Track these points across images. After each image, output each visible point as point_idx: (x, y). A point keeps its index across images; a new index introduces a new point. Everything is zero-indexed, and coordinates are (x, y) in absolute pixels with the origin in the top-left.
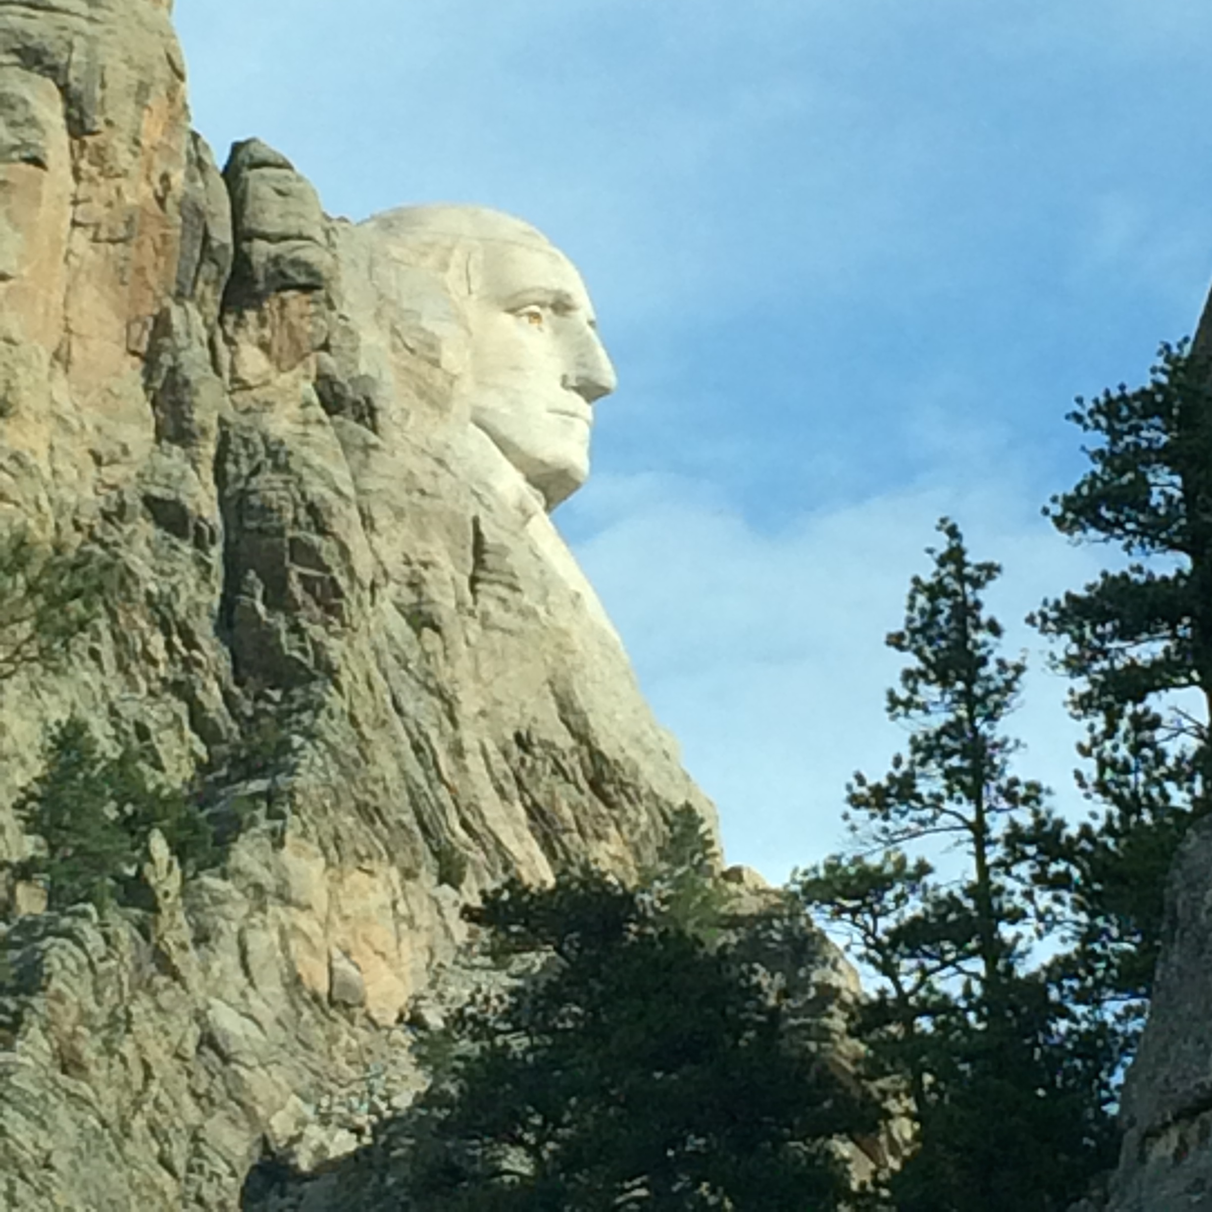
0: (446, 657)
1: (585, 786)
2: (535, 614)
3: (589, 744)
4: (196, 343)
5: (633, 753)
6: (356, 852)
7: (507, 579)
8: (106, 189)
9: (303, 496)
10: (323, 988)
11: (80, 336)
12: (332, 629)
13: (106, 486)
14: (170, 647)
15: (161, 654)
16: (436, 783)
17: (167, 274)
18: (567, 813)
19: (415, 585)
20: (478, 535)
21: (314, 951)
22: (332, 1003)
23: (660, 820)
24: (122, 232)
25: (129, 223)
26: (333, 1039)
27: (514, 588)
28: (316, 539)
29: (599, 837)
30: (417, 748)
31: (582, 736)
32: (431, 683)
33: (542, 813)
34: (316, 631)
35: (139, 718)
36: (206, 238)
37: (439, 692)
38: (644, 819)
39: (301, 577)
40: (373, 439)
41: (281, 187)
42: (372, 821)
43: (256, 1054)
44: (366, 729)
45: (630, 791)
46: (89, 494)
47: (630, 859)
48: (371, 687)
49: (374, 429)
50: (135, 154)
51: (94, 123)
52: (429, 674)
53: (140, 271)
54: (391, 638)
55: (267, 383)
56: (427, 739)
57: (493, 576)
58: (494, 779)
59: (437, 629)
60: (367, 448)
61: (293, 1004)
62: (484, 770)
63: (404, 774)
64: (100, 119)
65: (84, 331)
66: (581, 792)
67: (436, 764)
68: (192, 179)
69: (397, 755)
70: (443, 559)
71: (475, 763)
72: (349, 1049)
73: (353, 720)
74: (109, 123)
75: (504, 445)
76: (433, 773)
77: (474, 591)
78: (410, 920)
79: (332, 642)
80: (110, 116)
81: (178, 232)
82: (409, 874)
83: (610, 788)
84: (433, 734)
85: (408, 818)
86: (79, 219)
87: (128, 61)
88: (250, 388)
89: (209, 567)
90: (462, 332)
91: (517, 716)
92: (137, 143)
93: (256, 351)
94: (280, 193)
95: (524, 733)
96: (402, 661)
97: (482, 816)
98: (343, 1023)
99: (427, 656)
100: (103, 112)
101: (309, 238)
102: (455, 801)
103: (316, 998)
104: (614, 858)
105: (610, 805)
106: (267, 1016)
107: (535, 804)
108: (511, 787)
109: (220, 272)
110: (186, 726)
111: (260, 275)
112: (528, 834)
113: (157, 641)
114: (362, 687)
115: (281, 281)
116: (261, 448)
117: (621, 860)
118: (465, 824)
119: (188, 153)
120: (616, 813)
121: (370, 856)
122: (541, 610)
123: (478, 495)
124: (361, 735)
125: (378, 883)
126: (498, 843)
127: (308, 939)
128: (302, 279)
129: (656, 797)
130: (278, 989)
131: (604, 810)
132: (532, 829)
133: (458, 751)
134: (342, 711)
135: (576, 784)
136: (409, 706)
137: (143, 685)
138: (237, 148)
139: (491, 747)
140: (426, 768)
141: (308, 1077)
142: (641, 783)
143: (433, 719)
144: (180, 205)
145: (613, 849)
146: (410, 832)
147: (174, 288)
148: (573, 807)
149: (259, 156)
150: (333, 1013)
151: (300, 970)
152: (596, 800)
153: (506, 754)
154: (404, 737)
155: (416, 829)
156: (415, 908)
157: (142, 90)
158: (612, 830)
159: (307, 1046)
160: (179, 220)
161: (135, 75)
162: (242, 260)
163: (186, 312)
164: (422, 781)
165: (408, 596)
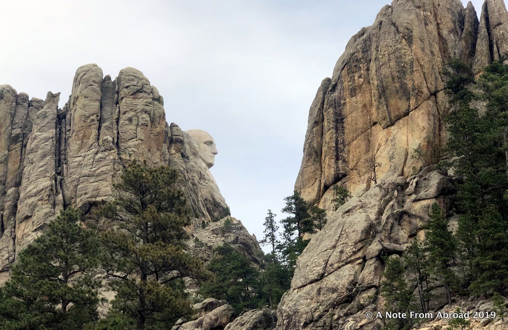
0: (197, 189)
4: (166, 149)
5: (220, 201)
8: (155, 129)
9: (180, 169)
16: (195, 205)
17: (162, 140)
18: (211, 209)
19: (193, 180)
20: (201, 173)
23: (223, 210)
24: (157, 134)
27: (205, 180)
28: (181, 174)
30: (193, 201)
31: (214, 199)
33: (208, 209)
36: (168, 135)
37: (195, 193)
38: (221, 210)
45: (219, 206)
49: (188, 159)
51: (154, 121)
52: (195, 191)
53: (159, 140)
54: (190, 187)
55: (175, 154)
57: (202, 178)
59: (196, 186)
60: (187, 162)
63: (192, 204)
67: (195, 203)
68: (166, 128)
69: (191, 202)
70: (196, 176)
71: (200, 202)
74: (156, 121)
75: (204, 161)
77: (200, 180)
81: (164, 135)
83: (217, 206)
84: (195, 199)
86: (152, 133)
87: (158, 113)
88: (173, 155)
91: (205, 196)
93: (174, 150)
94: (177, 130)
95: (206, 199)
96: (191, 190)
97: (201, 209)
99: (194, 189)
100: (155, 119)
101: (181, 136)
102: (198, 207)
108: (204, 205)
109: (169, 140)
111: (174, 140)
112: (207, 212)
115: (177, 141)
116: (174, 162)
118: (199, 210)
119: (166, 125)
120: (218, 209)
122: (209, 183)
123: (201, 168)
126: (203, 213)
128: (180, 141)
129: (223, 207)
131: (216, 208)
133: (198, 201)
135: (213, 205)
136: (192, 195)
138: (171, 124)
139: (202, 200)
143: (195, 197)
144: (164, 131)
147: (163, 142)
149: (174, 125)
153: (204, 201)
154: (192, 199)
157: (160, 117)
160: (164, 133)
161: (159, 115)
162: (172, 138)
163: (165, 145)
165: (192, 181)
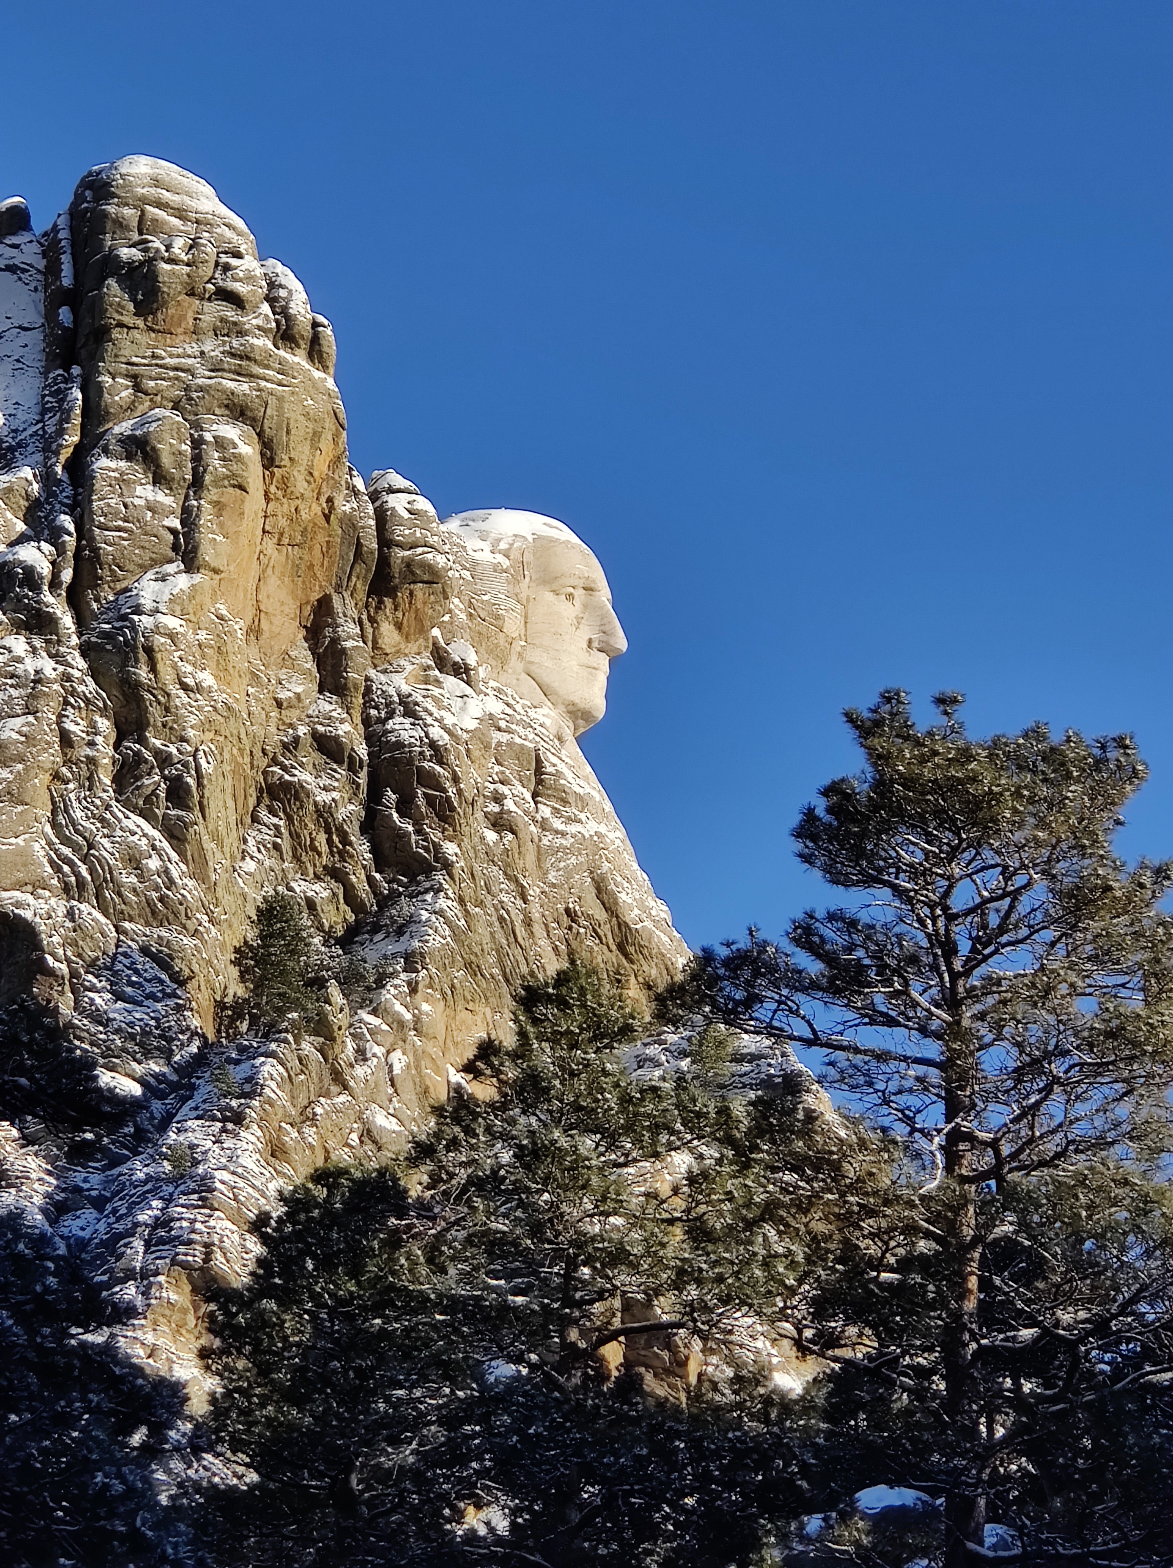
0: (520, 853)
1: (613, 946)
3: (617, 917)
4: (350, 620)
5: (648, 924)
6: (465, 997)
7: (560, 794)
8: (288, 507)
9: (427, 736)
10: (443, 1097)
11: (266, 613)
12: (446, 833)
13: (284, 724)
14: (330, 842)
15: (324, 848)
16: (513, 946)
17: (330, 571)
19: (498, 799)
20: (538, 761)
21: (437, 1069)
23: (665, 972)
24: (299, 539)
25: (304, 533)
27: (564, 801)
28: (437, 768)
30: (501, 919)
31: (613, 911)
32: (510, 872)
34: (435, 836)
36: (359, 545)
37: (514, 878)
38: (654, 972)
39: (425, 795)
40: (468, 690)
41: (410, 507)
42: (475, 974)
44: (471, 908)
45: (645, 951)
46: (273, 729)
47: (644, 1001)
48: (473, 876)
49: (468, 683)
50: (309, 482)
51: (282, 460)
52: (508, 865)
53: (311, 567)
54: (482, 840)
55: (399, 651)
56: (508, 912)
57: (549, 791)
58: (552, 943)
59: (513, 832)
62: (545, 935)
63: (493, 938)
64: (285, 457)
65: (270, 610)
66: (611, 951)
67: (514, 932)
68: (348, 502)
69: (489, 925)
70: (515, 779)
73: (462, 901)
74: (291, 459)
75: (546, 689)
76: (512, 940)
77: (535, 803)
79: (447, 844)
80: (293, 454)
81: (339, 540)
83: (631, 949)
84: (512, 909)
85: (496, 971)
86: (267, 528)
87: (306, 415)
88: (386, 655)
89: (358, 785)
91: (567, 895)
92: (311, 474)
93: (392, 627)
94: (411, 513)
95: (571, 908)
96: (492, 857)
99: (506, 853)
100: (288, 451)
101: (431, 546)
102: (526, 959)
105: (632, 962)
106: (407, 1117)
108: (562, 948)
109: (368, 570)
110: (342, 901)
111: (397, 572)
113: (322, 838)
115: (412, 578)
116: (396, 699)
119: (347, 483)
120: (635, 967)
121: (473, 1000)
123: (535, 730)
124: (466, 911)
125: (479, 1019)
127: (433, 1060)
128: (426, 577)
129: (663, 956)
130: (414, 1096)
131: (627, 964)
133: (528, 923)
135: (607, 945)
137: (311, 870)
139: (550, 918)
140: (507, 935)
142: (653, 945)
143: (511, 898)
144: (341, 521)
145: (633, 993)
146: (498, 983)
147: (334, 581)
148: (605, 962)
149: (395, 484)
151: (428, 1083)
152: (620, 956)
153: (559, 923)
154: (493, 912)
155: (502, 979)
157: (316, 436)
158: (632, 980)
160: (340, 531)
161: (312, 426)
162: (384, 561)
163: (343, 598)
164: (506, 945)
165: (494, 808)
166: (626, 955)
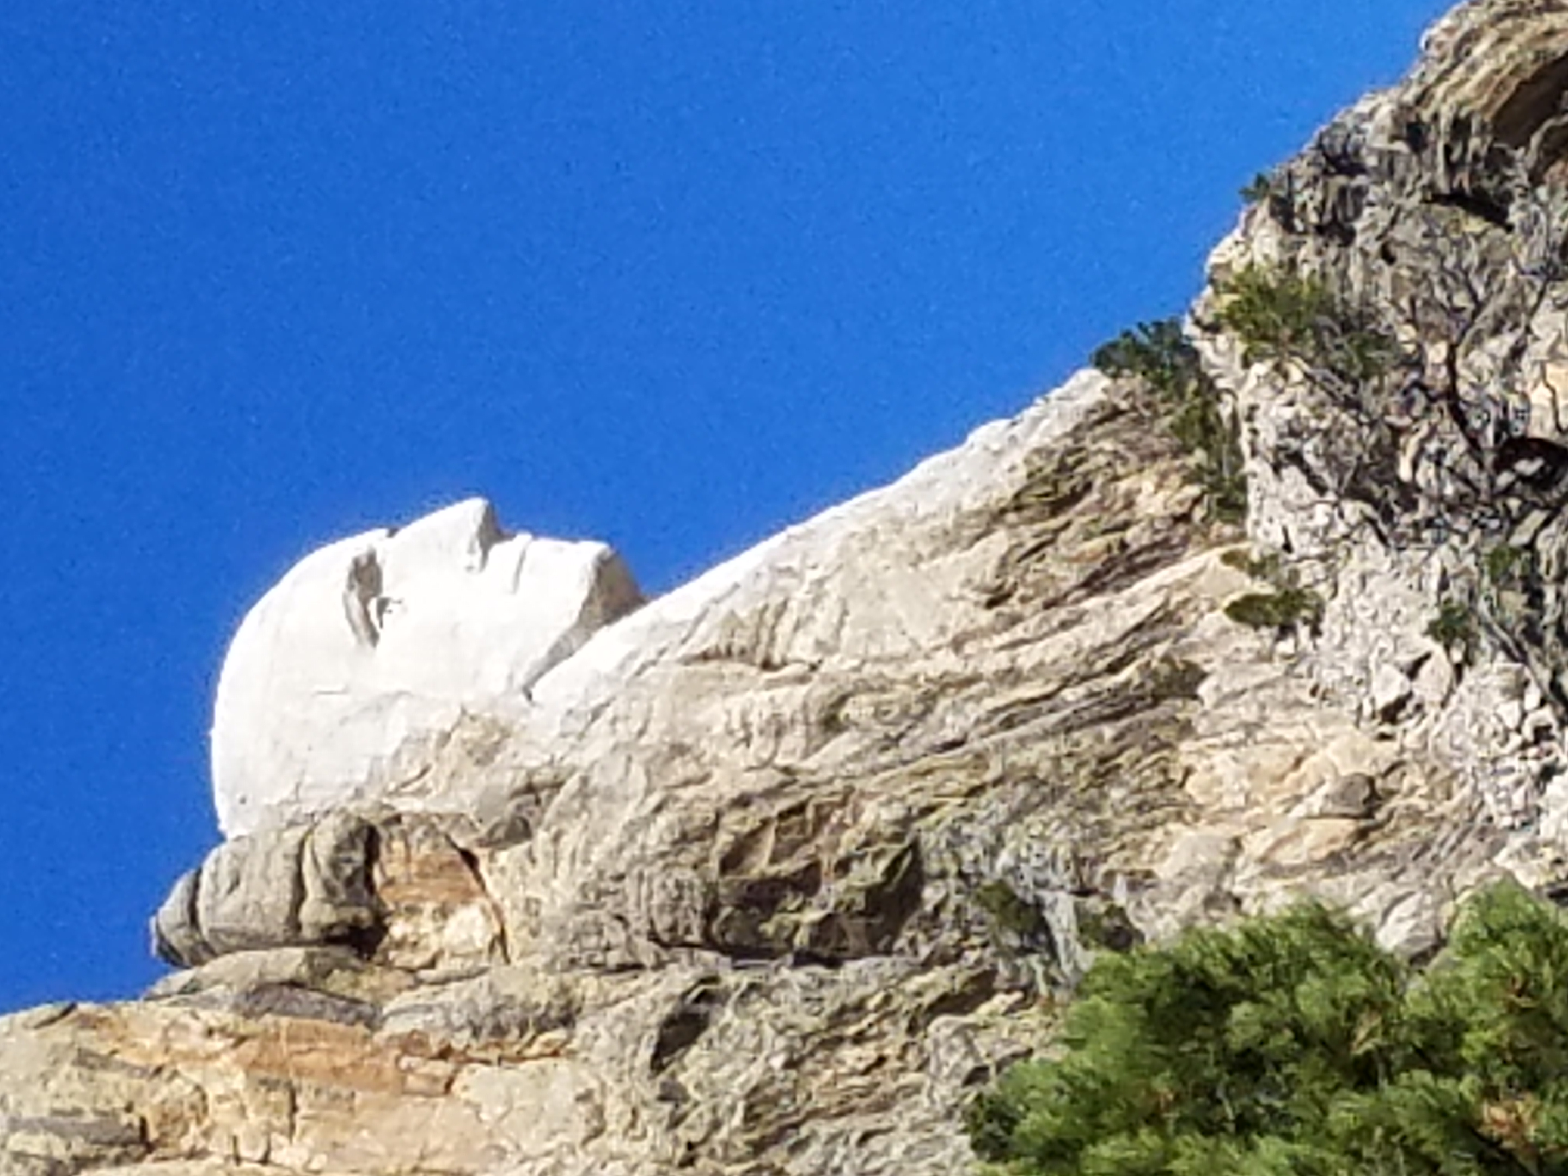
0: (883, 690)
1: (1061, 520)
2: (820, 582)
3: (1003, 511)
4: (440, 999)
5: (1018, 454)
6: (1161, 787)
7: (769, 617)
8: (220, 1113)
9: (663, 855)
10: (1349, 826)
11: (422, 1157)
12: (848, 820)
13: (633, 1125)
14: (859, 1039)
15: (869, 1052)
16: (1057, 700)
17: (342, 1038)
18: (1097, 543)
19: (779, 729)
20: (705, 657)
21: (1296, 836)
22: (1369, 815)
23: (1109, 426)
24: (279, 1096)
25: (270, 1086)
26: (1415, 816)
28: (724, 838)
29: (1129, 504)
30: (1009, 724)
31: (994, 519)
32: (917, 709)
33: (1096, 575)
34: (849, 840)
35: (957, 1082)
36: (294, 984)
37: (929, 700)
38: (1108, 445)
39: (774, 860)
40: (572, 784)
41: (226, 884)
42: (1118, 766)
43: (1438, 905)
44: (989, 776)
45: (1070, 460)
46: (643, 1147)
47: (1162, 465)
48: (929, 772)
49: (557, 786)
50: (175, 1074)
51: (130, 1126)
52: (905, 712)
53: (337, 1072)
54: (857, 757)
55: (497, 910)
56: (997, 711)
57: (765, 637)
58: (1053, 632)
59: (843, 700)
60: (584, 789)
61: (1372, 860)
62: (1041, 645)
63: (1047, 734)
64: (125, 1119)
65: (416, 1152)
66: (1067, 525)
67: (1033, 701)
68: (212, 1002)
69: (1023, 743)
70: (736, 703)
71: (1030, 655)
72: (1430, 796)
73: (975, 791)
74: (129, 1109)
76: (1045, 705)
77: (784, 663)
78: (1250, 728)
79: (867, 818)
80: (119, 1104)
81: (285, 1021)
82: (1186, 729)
83: (1065, 488)
84: (990, 703)
85: (1109, 731)
86: (259, 1154)
87: (45, 1078)
88: (503, 932)
89: (752, 987)
90: (402, 703)
91: (961, 605)
92: (159, 1070)
93: (452, 922)
94: (235, 884)
95: (985, 598)
96: (891, 742)
97: (1105, 646)
98: (1396, 802)
99: (879, 714)
100: (114, 1114)
101: (302, 844)
102: (1084, 679)
103: (1362, 834)
104: (1159, 486)
105: (1088, 487)
106: (1387, 890)
107: (1086, 584)
108: (1062, 614)
109: (342, 966)
110: (970, 1019)
111: (348, 914)
112: (1126, 593)
113: (850, 1055)
114: (929, 781)
115: (359, 884)
116: (589, 915)
117: (1164, 476)
118: (1113, 669)
119: (175, 1004)
120: (1099, 481)
121: (1165, 771)
122: (812, 575)
123: (644, 667)
124: (997, 782)
125: (1200, 765)
126: (1139, 627)
127: (1279, 843)
128: (358, 856)
129: (1078, 428)
130: (1350, 880)
131: (1093, 497)
132: (1118, 589)
133: (1012, 676)
134: (963, 805)
135: (1057, 531)
136: (950, 735)
137: (911, 1078)
139: (1006, 638)
140: (1038, 714)
141: (1467, 843)
142: (1060, 447)
143: (970, 706)
144: (247, 1015)
145: (1148, 485)
146: (1129, 728)
147: (361, 1028)
148: (1089, 537)
150: (1380, 816)
151: (1322, 853)
152: (1079, 507)
153: (1015, 620)
154: (995, 738)
155: (1124, 722)
156: (1231, 723)
157: (84, 1059)
158: (1123, 485)
159: (1426, 847)
160: (268, 1018)
161: (66, 1068)
162: (328, 937)
163: (395, 1013)
164: (1054, 718)
165: (795, 739)
166: (1075, 497)
